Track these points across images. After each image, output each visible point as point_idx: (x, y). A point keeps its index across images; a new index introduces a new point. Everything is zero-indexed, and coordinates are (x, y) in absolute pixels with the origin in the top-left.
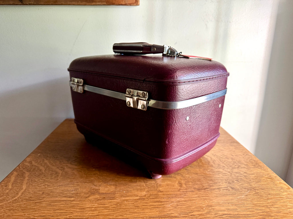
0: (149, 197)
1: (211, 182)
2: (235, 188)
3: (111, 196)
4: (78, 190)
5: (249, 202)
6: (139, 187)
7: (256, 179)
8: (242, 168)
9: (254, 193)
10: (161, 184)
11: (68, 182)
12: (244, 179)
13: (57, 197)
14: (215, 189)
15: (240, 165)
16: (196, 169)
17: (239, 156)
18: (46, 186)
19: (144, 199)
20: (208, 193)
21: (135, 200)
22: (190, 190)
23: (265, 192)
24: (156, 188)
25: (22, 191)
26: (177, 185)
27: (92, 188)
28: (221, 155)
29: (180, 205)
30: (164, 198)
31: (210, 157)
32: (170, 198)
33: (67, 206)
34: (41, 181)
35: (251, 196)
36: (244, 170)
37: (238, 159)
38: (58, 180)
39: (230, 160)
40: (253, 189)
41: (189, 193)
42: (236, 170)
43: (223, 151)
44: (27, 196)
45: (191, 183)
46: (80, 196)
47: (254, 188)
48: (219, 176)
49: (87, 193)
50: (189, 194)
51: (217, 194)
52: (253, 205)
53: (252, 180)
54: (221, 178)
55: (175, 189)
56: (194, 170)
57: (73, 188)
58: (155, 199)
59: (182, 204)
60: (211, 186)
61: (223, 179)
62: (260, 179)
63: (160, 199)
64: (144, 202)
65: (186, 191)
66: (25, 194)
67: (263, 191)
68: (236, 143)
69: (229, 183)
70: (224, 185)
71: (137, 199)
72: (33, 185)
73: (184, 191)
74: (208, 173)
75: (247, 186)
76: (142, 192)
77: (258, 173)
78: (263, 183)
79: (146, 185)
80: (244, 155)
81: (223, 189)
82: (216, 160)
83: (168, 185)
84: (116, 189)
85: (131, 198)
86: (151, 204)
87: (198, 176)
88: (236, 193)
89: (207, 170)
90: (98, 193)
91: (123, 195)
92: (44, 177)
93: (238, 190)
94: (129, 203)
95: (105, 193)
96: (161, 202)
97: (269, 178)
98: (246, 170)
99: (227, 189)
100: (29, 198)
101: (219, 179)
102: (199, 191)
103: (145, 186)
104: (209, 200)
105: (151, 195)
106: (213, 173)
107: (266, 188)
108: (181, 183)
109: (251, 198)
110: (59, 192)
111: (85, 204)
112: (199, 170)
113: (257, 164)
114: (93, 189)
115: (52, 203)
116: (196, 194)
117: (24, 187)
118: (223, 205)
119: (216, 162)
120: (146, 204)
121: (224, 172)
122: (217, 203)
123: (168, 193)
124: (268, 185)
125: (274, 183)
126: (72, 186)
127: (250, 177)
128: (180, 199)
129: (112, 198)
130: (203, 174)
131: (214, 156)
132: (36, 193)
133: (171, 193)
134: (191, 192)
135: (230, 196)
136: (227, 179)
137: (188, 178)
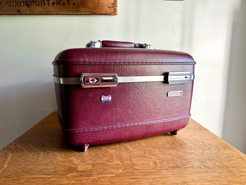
0: (125, 174)
1: (185, 162)
2: (208, 166)
3: (88, 174)
4: (56, 169)
5: (223, 179)
6: (116, 166)
7: (227, 159)
8: (213, 149)
9: (227, 170)
10: (137, 163)
11: (48, 162)
13: (35, 174)
14: (189, 167)
15: (210, 147)
16: (169, 151)
17: (209, 140)
18: (27, 165)
19: (120, 176)
20: (182, 171)
21: (111, 177)
22: (164, 168)
23: (237, 170)
24: (132, 167)
25: (3, 169)
26: (152, 164)
27: (70, 166)
28: (193, 140)
29: (156, 181)
30: (139, 175)
32: (145, 175)
33: (45, 182)
34: (22, 161)
35: (225, 173)
36: (215, 151)
37: (209, 142)
38: (39, 160)
39: (201, 143)
40: (225, 168)
43: (194, 136)
44: (6, 174)
45: (165, 162)
46: (58, 173)
47: (226, 166)
48: (192, 157)
49: (66, 171)
50: (163, 172)
51: (191, 172)
52: (227, 181)
53: (223, 160)
54: (194, 158)
55: (150, 167)
56: (168, 152)
57: (52, 166)
58: (131, 176)
59: (157, 181)
60: (184, 165)
61: (196, 159)
62: (231, 158)
63: (136, 176)
64: (120, 179)
65: (161, 169)
66: (6, 172)
67: (235, 169)
68: (205, 129)
69: (202, 162)
71: (114, 176)
72: (15, 164)
73: (159, 169)
74: (181, 154)
75: (220, 165)
76: (118, 170)
77: (228, 154)
78: (235, 162)
79: (123, 164)
80: (213, 139)
81: (197, 167)
82: (188, 143)
83: (143, 164)
84: (93, 168)
85: (107, 175)
86: (127, 180)
87: (172, 156)
88: (210, 171)
89: (180, 151)
90: (76, 171)
91: (99, 173)
92: (26, 158)
93: (211, 168)
94: (105, 179)
95: (83, 171)
96: (137, 179)
97: (240, 158)
98: (217, 151)
99: (200, 168)
100: (9, 175)
101: (192, 158)
102: (174, 169)
103: (121, 165)
104: (184, 177)
105: (127, 173)
106: (186, 154)
107: (238, 166)
108: (156, 163)
109: (224, 175)
110: (38, 170)
111: (62, 181)
112: (173, 152)
113: (226, 146)
114: (71, 168)
115: (30, 180)
116: (171, 172)
117: (6, 166)
118: (198, 182)
119: (189, 144)
120: (122, 181)
121: (196, 153)
122: (192, 180)
123: (144, 171)
124: (240, 164)
126: (51, 165)
127: (221, 157)
128: (155, 176)
129: (89, 176)
130: (176, 155)
131: (186, 140)
132: (16, 171)
133: (146, 171)
134: (165, 170)
135: (204, 173)
136: (200, 159)
137: (163, 158)
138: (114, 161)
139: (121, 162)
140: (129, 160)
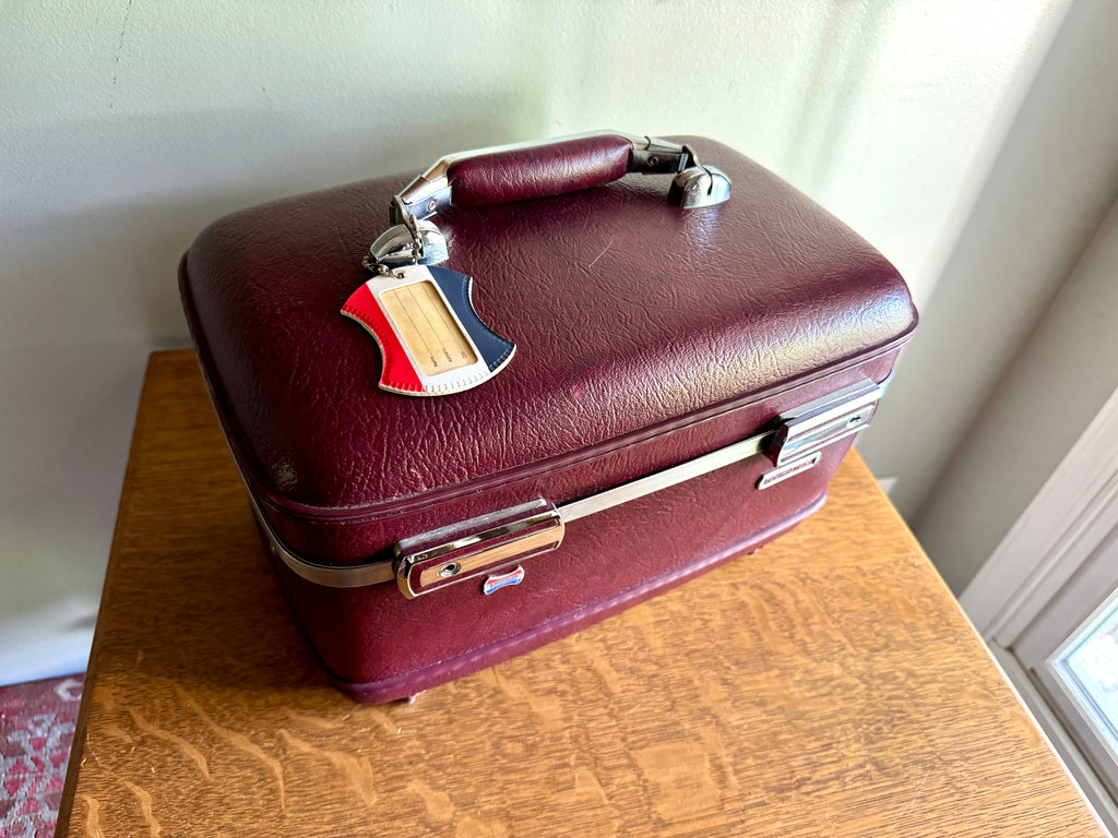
1: (814, 745)
2: (886, 762)
6: (590, 813)
7: (943, 704)
8: (898, 646)
9: (943, 779)
10: (658, 780)
12: (909, 709)
14: (828, 781)
15: (890, 628)
16: (755, 677)
17: (883, 574)
20: (810, 807)
22: (752, 800)
23: (972, 773)
24: (646, 808)
26: (710, 780)
28: (826, 577)
31: (794, 595)
35: (937, 799)
36: (907, 659)
37: (883, 593)
39: (859, 605)
40: (937, 763)
41: (753, 816)
42: (882, 663)
45: (750, 761)
47: (941, 752)
48: (834, 708)
50: (752, 822)
51: (838, 808)
53: (933, 715)
54: (841, 717)
55: (706, 799)
56: (751, 684)
60: (814, 767)
61: (848, 721)
62: (957, 702)
65: (742, 805)
67: (966, 764)
69: (868, 739)
70: (855, 752)
73: (736, 805)
74: (796, 693)
75: (922, 747)
77: (947, 670)
78: (966, 723)
79: (610, 797)
81: (853, 774)
82: (811, 608)
83: (680, 784)
87: (768, 714)
88: (893, 790)
89: (792, 675)
93: (897, 774)
97: (981, 696)
98: (912, 657)
99: (864, 776)
101: (834, 720)
102: (783, 800)
103: (606, 802)
106: (813, 693)
107: (975, 750)
108: (721, 767)
109: (937, 808)
112: (767, 681)
113: (941, 615)
116: (777, 816)
119: (815, 618)
121: (847, 680)
124: (980, 735)
125: (996, 717)
127: (927, 696)
130: (781, 703)
131: (804, 582)
134: (758, 812)
135: (875, 810)
136: (862, 720)
137: (739, 734)
138: (574, 779)
139: (601, 783)
140: (629, 766)
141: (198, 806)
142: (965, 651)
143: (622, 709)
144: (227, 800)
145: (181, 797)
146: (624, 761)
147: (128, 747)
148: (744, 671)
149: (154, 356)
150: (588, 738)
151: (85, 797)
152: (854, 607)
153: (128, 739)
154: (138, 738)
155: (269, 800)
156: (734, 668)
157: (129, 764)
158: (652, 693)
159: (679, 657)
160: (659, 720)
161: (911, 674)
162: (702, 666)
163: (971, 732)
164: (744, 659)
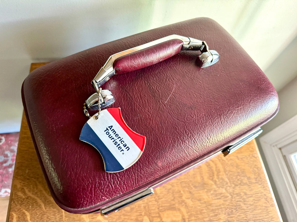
1: (212, 214)
7: (253, 204)
8: (244, 184)
12: (242, 205)
16: (199, 192)
36: (245, 189)
37: (243, 166)
42: (237, 190)
45: (193, 218)
48: (220, 203)
53: (249, 208)
54: (222, 206)
62: (257, 204)
69: (228, 214)
70: (224, 218)
77: (256, 193)
78: (258, 211)
87: (201, 203)
108: (184, 219)
139: (150, 221)
140: (159, 217)
141: (42, 218)
142: (263, 187)
143: (159, 199)
144: (49, 218)
145: (37, 215)
146: (157, 215)
147: (24, 199)
148: (196, 189)
149: (33, 64)
150: (148, 207)
151: (13, 213)
152: (233, 170)
153: (24, 197)
154: (26, 197)
155: (60, 218)
156: (194, 188)
157: (24, 204)
158: (169, 194)
159: (178, 183)
160: (169, 203)
161: (246, 194)
162: (184, 187)
163: (258, 214)
164: (197, 185)
